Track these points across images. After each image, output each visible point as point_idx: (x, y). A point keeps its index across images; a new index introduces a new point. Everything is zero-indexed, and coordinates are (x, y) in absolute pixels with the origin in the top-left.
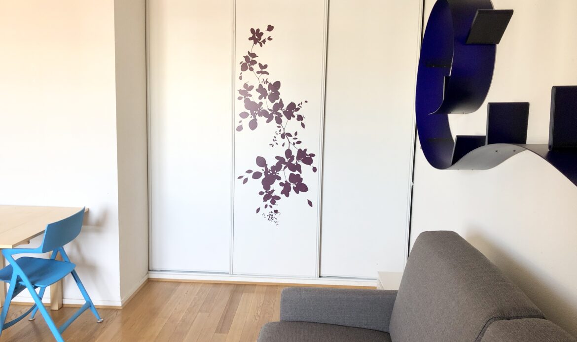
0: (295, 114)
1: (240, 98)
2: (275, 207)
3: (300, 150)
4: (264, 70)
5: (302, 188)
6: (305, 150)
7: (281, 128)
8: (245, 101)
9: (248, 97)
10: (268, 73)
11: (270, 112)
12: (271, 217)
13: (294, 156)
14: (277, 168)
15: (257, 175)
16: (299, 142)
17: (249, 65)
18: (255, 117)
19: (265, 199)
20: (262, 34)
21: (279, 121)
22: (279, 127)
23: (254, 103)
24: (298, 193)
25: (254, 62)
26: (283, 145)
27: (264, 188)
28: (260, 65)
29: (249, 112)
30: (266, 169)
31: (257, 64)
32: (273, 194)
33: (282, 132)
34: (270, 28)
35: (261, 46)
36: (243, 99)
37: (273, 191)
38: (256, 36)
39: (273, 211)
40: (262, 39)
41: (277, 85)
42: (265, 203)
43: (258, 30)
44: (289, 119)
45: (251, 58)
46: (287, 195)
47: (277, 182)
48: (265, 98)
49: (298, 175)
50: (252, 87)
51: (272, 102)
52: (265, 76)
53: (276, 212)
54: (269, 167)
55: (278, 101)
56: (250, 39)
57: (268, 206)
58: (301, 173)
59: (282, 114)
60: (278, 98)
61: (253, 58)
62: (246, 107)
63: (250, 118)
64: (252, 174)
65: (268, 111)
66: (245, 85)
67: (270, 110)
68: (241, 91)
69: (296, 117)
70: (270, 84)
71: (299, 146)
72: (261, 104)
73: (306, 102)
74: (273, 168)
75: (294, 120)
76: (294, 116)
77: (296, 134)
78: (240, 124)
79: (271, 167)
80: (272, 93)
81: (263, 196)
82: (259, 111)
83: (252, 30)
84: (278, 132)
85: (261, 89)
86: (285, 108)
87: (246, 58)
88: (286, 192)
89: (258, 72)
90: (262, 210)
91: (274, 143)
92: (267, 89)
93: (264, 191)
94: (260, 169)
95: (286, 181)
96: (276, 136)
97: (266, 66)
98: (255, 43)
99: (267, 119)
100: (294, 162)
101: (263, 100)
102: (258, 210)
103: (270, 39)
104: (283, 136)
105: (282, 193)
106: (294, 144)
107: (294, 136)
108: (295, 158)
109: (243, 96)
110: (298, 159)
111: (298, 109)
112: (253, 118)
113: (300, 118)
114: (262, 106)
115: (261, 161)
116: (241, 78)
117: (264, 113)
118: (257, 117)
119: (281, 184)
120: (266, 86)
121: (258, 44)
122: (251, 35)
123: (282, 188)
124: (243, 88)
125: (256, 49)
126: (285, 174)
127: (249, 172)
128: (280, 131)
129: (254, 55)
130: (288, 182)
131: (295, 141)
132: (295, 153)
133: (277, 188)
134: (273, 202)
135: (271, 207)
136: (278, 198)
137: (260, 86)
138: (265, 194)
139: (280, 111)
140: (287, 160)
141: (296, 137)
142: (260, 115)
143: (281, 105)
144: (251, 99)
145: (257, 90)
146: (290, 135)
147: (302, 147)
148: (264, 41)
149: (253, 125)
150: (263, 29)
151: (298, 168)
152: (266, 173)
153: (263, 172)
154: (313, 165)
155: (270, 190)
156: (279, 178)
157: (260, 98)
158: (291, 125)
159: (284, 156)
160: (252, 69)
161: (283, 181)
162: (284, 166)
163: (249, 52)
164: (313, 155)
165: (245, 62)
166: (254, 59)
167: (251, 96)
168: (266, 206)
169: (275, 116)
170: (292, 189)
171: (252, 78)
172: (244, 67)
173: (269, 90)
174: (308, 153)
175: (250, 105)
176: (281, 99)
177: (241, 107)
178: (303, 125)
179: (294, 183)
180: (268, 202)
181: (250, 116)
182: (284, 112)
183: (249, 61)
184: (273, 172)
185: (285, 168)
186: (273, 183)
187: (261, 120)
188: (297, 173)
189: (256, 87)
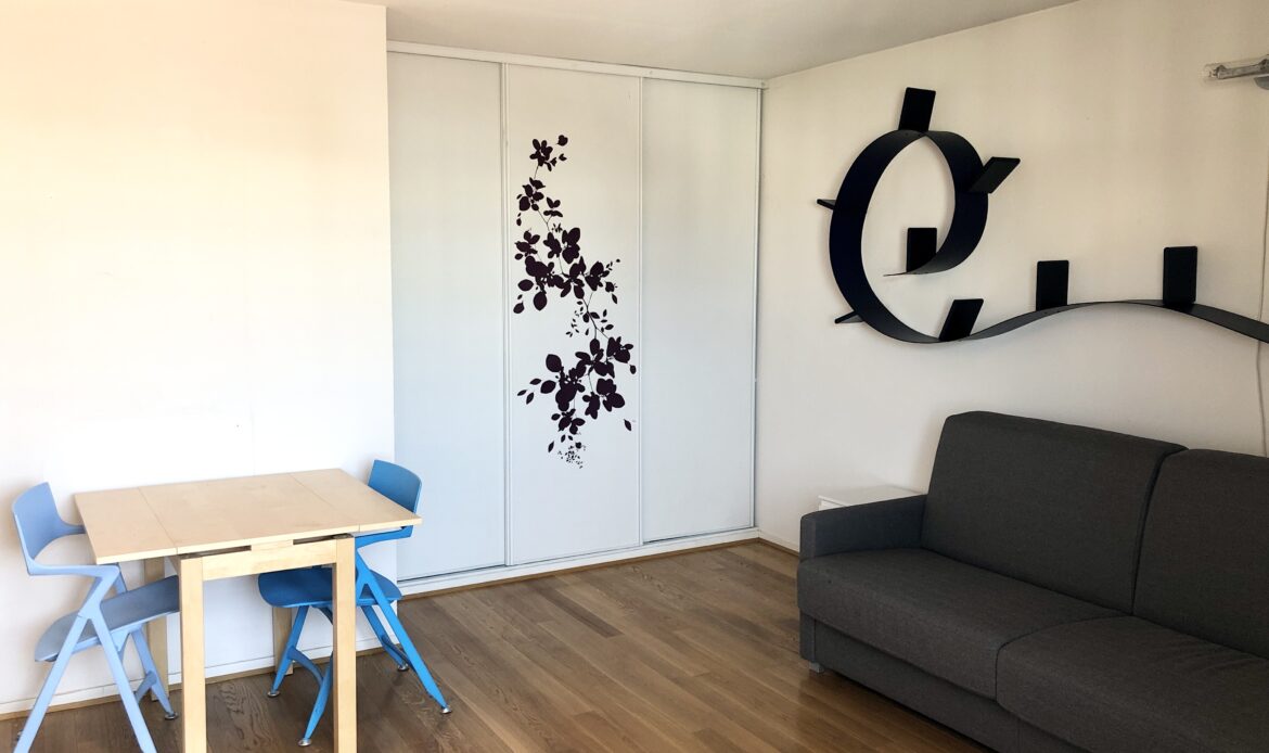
0: (603, 280)
1: (518, 257)
2: (577, 439)
3: (611, 340)
4: (555, 209)
5: (616, 401)
6: (619, 339)
7: (583, 305)
8: (526, 262)
9: (532, 255)
10: (560, 215)
11: (565, 279)
12: (571, 456)
13: (602, 350)
14: (578, 371)
15: (547, 387)
16: (610, 327)
17: (532, 201)
18: (542, 288)
19: (562, 427)
20: (550, 149)
21: (580, 294)
22: (580, 303)
23: (541, 264)
24: (610, 410)
25: (540, 196)
26: (587, 333)
27: (560, 408)
28: (549, 200)
29: (533, 279)
30: (562, 374)
31: (544, 200)
32: (574, 417)
33: (584, 312)
34: (563, 141)
35: (550, 169)
36: (524, 258)
37: (573, 411)
38: (542, 153)
39: (574, 445)
40: (551, 159)
41: (575, 234)
42: (562, 433)
43: (545, 143)
44: (594, 289)
45: (534, 188)
46: (595, 416)
47: (579, 395)
48: (558, 256)
49: (610, 381)
50: (537, 238)
51: (569, 263)
52: (556, 220)
53: (579, 445)
54: (566, 372)
55: (576, 261)
56: (533, 157)
57: (567, 438)
58: (614, 377)
59: (585, 282)
60: (577, 255)
61: (537, 188)
62: (530, 270)
63: (534, 291)
64: (540, 385)
65: (562, 276)
66: (527, 235)
67: (566, 276)
68: (519, 245)
69: (605, 285)
70: (565, 232)
71: (610, 334)
72: (552, 265)
73: (618, 261)
74: (572, 372)
75: (601, 290)
76: (601, 285)
77: (605, 313)
78: (520, 302)
79: (570, 372)
80: (567, 248)
81: (559, 420)
82: (549, 278)
83: (535, 143)
84: (579, 312)
85: (551, 241)
86: (588, 271)
87: (527, 188)
88: (592, 411)
89: (546, 213)
90: (558, 446)
91: (573, 330)
92: (560, 240)
93: (559, 412)
94: (553, 376)
95: (592, 393)
96: (576, 317)
97: (557, 203)
98: (540, 164)
99: (561, 290)
100: (603, 360)
101: (555, 259)
102: (551, 447)
103: (562, 158)
104: (586, 319)
105: (587, 413)
106: (602, 330)
107: (602, 318)
108: (605, 353)
109: (523, 253)
110: (608, 355)
111: (606, 274)
112: (539, 290)
113: (610, 287)
114: (554, 269)
115: (553, 363)
116: (519, 222)
117: (557, 281)
118: (546, 286)
119: (586, 398)
120: (558, 236)
121: (545, 166)
122: (534, 151)
123: (587, 405)
124: (523, 240)
125: (542, 174)
126: (590, 381)
127: (536, 382)
128: (582, 309)
129: (539, 184)
130: (596, 393)
131: (605, 325)
132: (604, 345)
133: (578, 405)
134: (574, 431)
135: (571, 438)
136: (581, 422)
137: (550, 235)
138: (562, 417)
139: (580, 277)
140: (592, 358)
141: (605, 318)
142: (551, 285)
143: (581, 267)
144: (537, 258)
145: (545, 242)
146: (595, 315)
147: (614, 334)
148: (554, 162)
149: (540, 302)
150: (552, 142)
151: (609, 369)
152: (561, 381)
153: (556, 380)
154: (631, 362)
155: (569, 410)
156: (582, 389)
157: (550, 256)
158: (597, 299)
159: (588, 351)
160: (536, 208)
161: (587, 392)
162: (588, 367)
163: (531, 179)
164: (630, 346)
165: (525, 195)
166: (540, 190)
167: (535, 252)
168: (563, 438)
169: (573, 285)
170: (602, 406)
171: (537, 223)
172: (524, 205)
173: (564, 242)
174: (623, 343)
175: (534, 267)
176: (582, 259)
177: (520, 271)
178: (615, 299)
179: (604, 394)
180: (567, 431)
181: (535, 286)
182: (586, 279)
183: (531, 197)
184: (573, 379)
185: (590, 371)
186: (572, 397)
187: (553, 293)
188: (607, 377)
189: (544, 237)
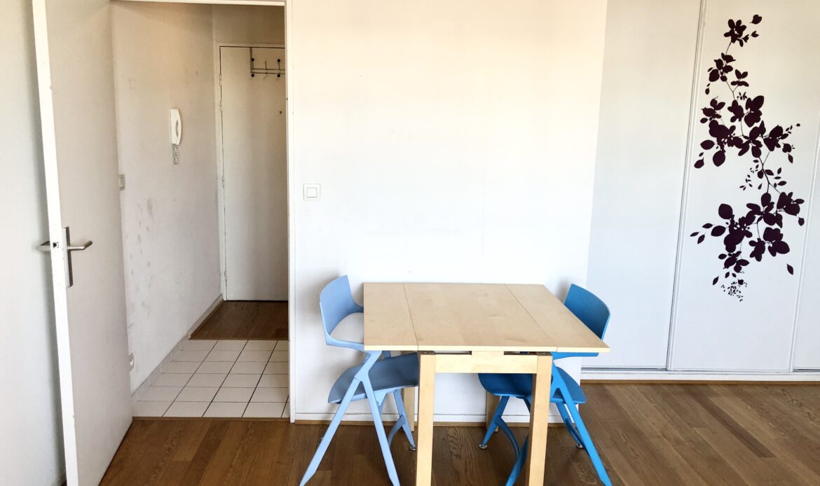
0: (781, 142)
1: (703, 121)
2: (739, 276)
3: (783, 195)
4: (742, 80)
5: (780, 247)
6: (791, 194)
7: (759, 163)
8: (710, 125)
9: (716, 119)
10: (747, 85)
11: (745, 141)
12: (733, 290)
13: (773, 203)
14: (748, 220)
15: (718, 231)
16: (783, 183)
17: (722, 73)
18: (722, 147)
19: (727, 265)
20: (744, 27)
21: (757, 153)
22: (756, 161)
23: (723, 127)
24: (774, 255)
25: (729, 69)
26: (760, 187)
27: (727, 249)
28: (737, 72)
29: (714, 140)
30: (732, 221)
31: (733, 72)
32: (739, 258)
33: (760, 169)
34: (757, 20)
35: (742, 44)
36: (708, 122)
37: (739, 253)
38: (736, 31)
39: (737, 281)
40: (744, 36)
41: (760, 100)
42: (726, 270)
43: (739, 22)
44: (771, 149)
45: (724, 62)
46: (759, 259)
47: (746, 240)
48: (740, 120)
49: (777, 230)
50: (722, 105)
51: (750, 126)
52: (742, 89)
53: (741, 282)
54: (736, 220)
55: (757, 125)
56: (726, 35)
57: (731, 275)
58: (781, 227)
59: (763, 143)
60: (758, 120)
61: (727, 62)
62: (712, 133)
63: (715, 150)
64: (711, 229)
65: (742, 138)
66: (713, 102)
67: (745, 137)
68: (706, 111)
69: (782, 146)
70: (749, 99)
71: (781, 189)
72: (733, 128)
73: (798, 125)
74: (742, 220)
75: (778, 151)
76: (779, 146)
77: (779, 171)
78: (701, 158)
79: (740, 219)
80: (750, 114)
81: (724, 260)
82: (729, 139)
83: (731, 23)
84: (754, 169)
85: (735, 108)
86: (767, 133)
87: (719, 63)
88: (757, 254)
89: (733, 83)
90: (722, 280)
91: (747, 185)
92: (744, 107)
93: (726, 253)
94: (724, 223)
95: (759, 239)
96: (751, 174)
97: (745, 74)
98: (733, 41)
99: (740, 150)
100: (773, 212)
101: (737, 123)
102: (715, 281)
103: (755, 35)
104: (760, 175)
105: (752, 256)
106: (775, 185)
107: (776, 174)
108: (775, 206)
109: (708, 118)
110: (779, 207)
111: (785, 136)
112: (719, 149)
113: (787, 148)
114: (735, 132)
115: (725, 211)
116: (707, 91)
117: (736, 142)
118: (726, 147)
119: (752, 243)
120: (742, 103)
121: (737, 42)
122: (728, 29)
123: (752, 249)
124: (709, 106)
125: (734, 49)
126: (758, 229)
127: (707, 226)
128: (757, 167)
129: (729, 59)
130: (762, 239)
131: (778, 181)
132: (775, 199)
133: (745, 248)
134: (738, 269)
135: (734, 275)
136: (745, 263)
137: (735, 103)
138: (728, 257)
139: (759, 139)
140: (762, 209)
141: (779, 175)
142: (730, 144)
143: (762, 129)
144: (720, 122)
145: (730, 109)
146: (770, 173)
147: (786, 189)
148: (746, 38)
149: (719, 159)
150: (747, 21)
151: (778, 220)
152: (731, 228)
153: (726, 226)
154: (800, 215)
155: (735, 252)
156: (749, 235)
157: (733, 120)
158: (773, 159)
159: (759, 203)
160: (724, 79)
161: (754, 238)
162: (757, 217)
163: (723, 54)
164: (801, 201)
165: (715, 68)
166: (729, 64)
167: (719, 117)
168: (727, 275)
169: (751, 145)
170: (767, 250)
171: (724, 92)
172: (714, 76)
173: (747, 109)
174: (794, 198)
175: (717, 130)
176: (763, 122)
177: (704, 133)
178: (791, 159)
179: (771, 241)
180: (731, 269)
181: (716, 145)
182: (765, 140)
183: (720, 69)
184: (742, 226)
185: (759, 220)
186: (740, 241)
187: (731, 152)
188: (775, 226)
189: (729, 104)
